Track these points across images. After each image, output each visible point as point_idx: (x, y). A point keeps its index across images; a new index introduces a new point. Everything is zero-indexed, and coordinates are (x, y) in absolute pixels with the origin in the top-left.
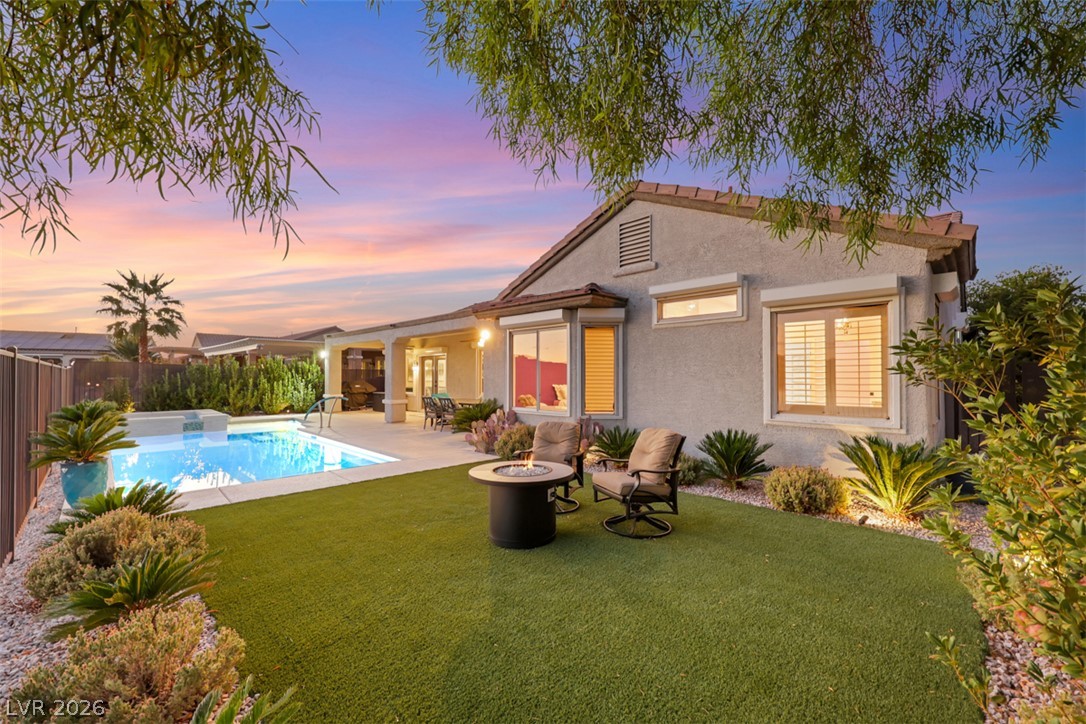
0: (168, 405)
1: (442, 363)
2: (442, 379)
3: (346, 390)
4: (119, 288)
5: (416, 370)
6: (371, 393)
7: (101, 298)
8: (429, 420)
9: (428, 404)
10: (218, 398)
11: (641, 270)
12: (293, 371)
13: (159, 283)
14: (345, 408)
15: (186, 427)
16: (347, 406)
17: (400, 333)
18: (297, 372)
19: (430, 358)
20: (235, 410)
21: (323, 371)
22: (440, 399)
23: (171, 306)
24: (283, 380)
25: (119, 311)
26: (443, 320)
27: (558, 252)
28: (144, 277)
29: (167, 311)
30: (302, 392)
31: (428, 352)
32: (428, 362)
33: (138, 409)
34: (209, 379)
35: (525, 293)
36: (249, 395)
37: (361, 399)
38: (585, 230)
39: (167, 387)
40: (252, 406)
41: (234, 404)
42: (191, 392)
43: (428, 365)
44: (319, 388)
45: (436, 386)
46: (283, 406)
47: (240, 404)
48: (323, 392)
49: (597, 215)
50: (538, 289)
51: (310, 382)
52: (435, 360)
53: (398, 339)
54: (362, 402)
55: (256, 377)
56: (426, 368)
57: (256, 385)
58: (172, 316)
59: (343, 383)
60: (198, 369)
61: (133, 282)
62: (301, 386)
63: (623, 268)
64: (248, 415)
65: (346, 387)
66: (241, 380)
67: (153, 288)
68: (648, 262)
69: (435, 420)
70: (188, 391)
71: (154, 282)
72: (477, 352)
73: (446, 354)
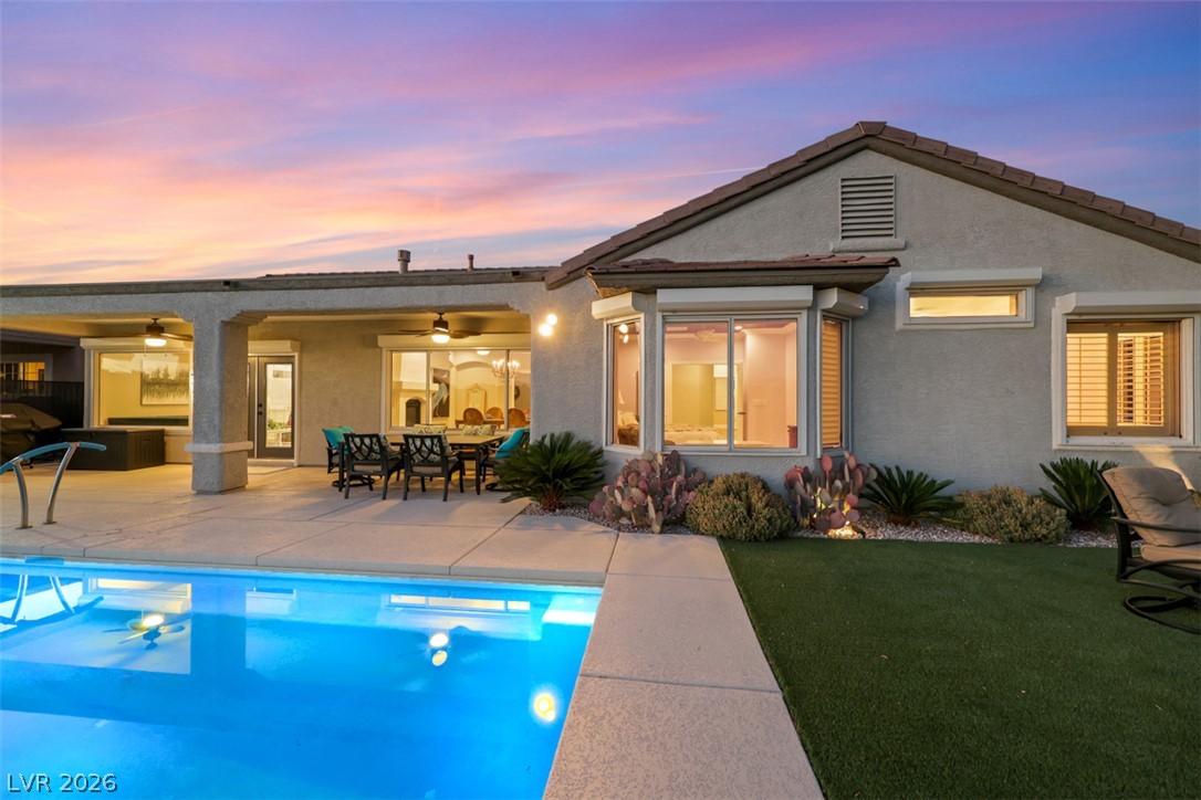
11: (879, 247)
27: (727, 199)
35: (646, 255)
38: (783, 174)
49: (809, 157)
50: (677, 251)
53: (243, 313)
63: (846, 241)
68: (892, 238)
72: (385, 354)
73: (296, 354)
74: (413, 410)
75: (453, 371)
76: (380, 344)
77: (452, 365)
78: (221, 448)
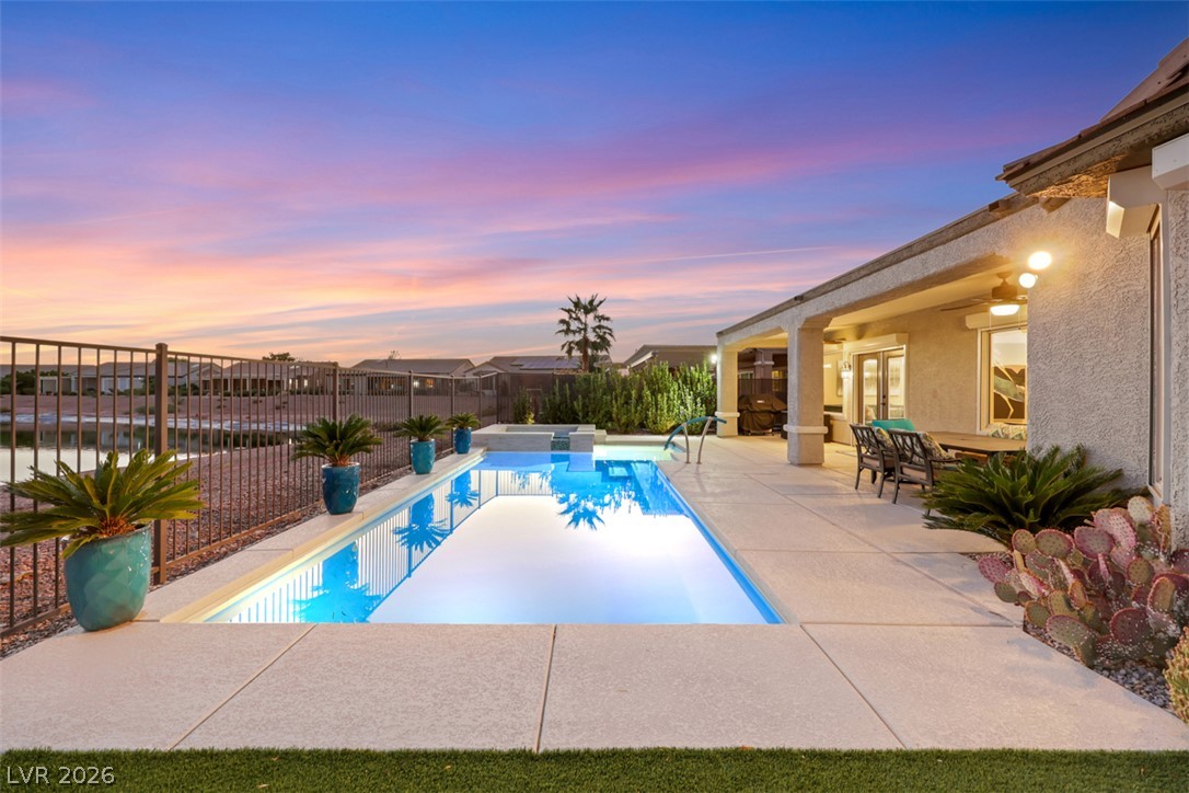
0: (559, 418)
1: (898, 365)
2: (897, 396)
3: (743, 407)
4: (569, 311)
5: (848, 376)
6: (779, 412)
7: (557, 321)
8: (867, 474)
9: (866, 437)
10: (602, 412)
12: (680, 381)
13: (595, 303)
14: (742, 431)
15: (554, 446)
16: (745, 428)
17: (811, 309)
18: (685, 382)
19: (874, 355)
20: (620, 426)
21: (715, 380)
22: (891, 434)
23: (604, 323)
24: (669, 392)
25: (567, 331)
26: (899, 261)
28: (585, 300)
29: (600, 327)
30: (690, 408)
31: (868, 345)
32: (870, 363)
33: (537, 421)
34: (594, 390)
36: (633, 410)
37: (765, 419)
39: (558, 398)
40: (637, 423)
41: (619, 420)
42: (578, 405)
43: (870, 370)
44: (710, 404)
45: (885, 404)
46: (670, 425)
47: (624, 420)
48: (715, 409)
51: (699, 394)
52: (883, 360)
53: (808, 320)
54: (765, 424)
55: (641, 389)
56: (866, 374)
57: (640, 398)
58: (605, 333)
59: (740, 399)
60: (585, 379)
61: (577, 304)
62: (689, 400)
64: (633, 433)
65: (744, 401)
66: (625, 392)
67: (590, 308)
69: (879, 475)
70: (575, 403)
71: (591, 302)
72: (980, 336)
73: (904, 347)
76: (969, 325)
78: (797, 429)
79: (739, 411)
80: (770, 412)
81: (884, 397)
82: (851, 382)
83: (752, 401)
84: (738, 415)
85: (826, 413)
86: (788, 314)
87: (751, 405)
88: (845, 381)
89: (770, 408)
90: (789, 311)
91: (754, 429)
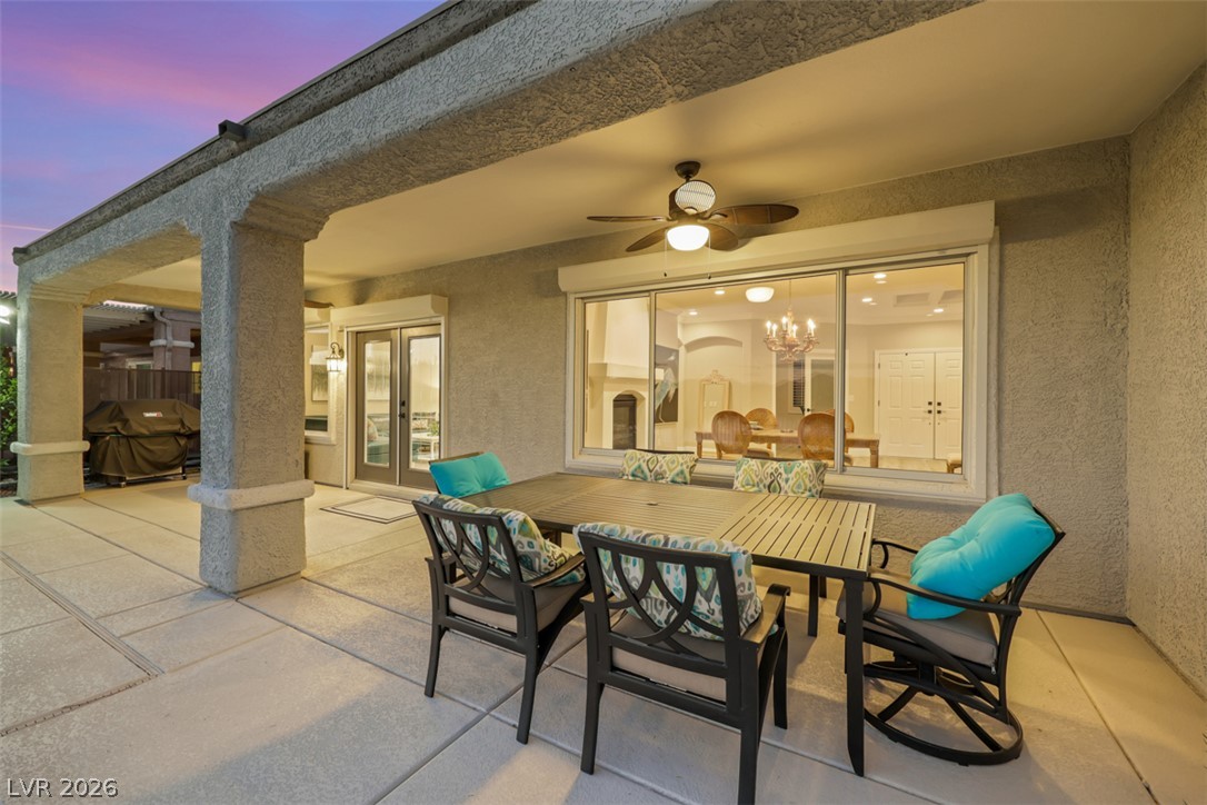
19: (384, 334)
31: (373, 315)
32: (378, 348)
45: (405, 416)
52: (402, 342)
72: (574, 306)
73: (442, 320)
74: (625, 411)
75: (682, 350)
76: (563, 285)
77: (680, 344)
78: (228, 500)
79: (89, 436)
80: (177, 434)
81: (403, 404)
82: (343, 378)
83: (128, 414)
84: (86, 446)
85: (308, 433)
86: (201, 186)
87: (125, 422)
88: (332, 376)
89: (177, 427)
90: (204, 179)
91: (133, 472)
